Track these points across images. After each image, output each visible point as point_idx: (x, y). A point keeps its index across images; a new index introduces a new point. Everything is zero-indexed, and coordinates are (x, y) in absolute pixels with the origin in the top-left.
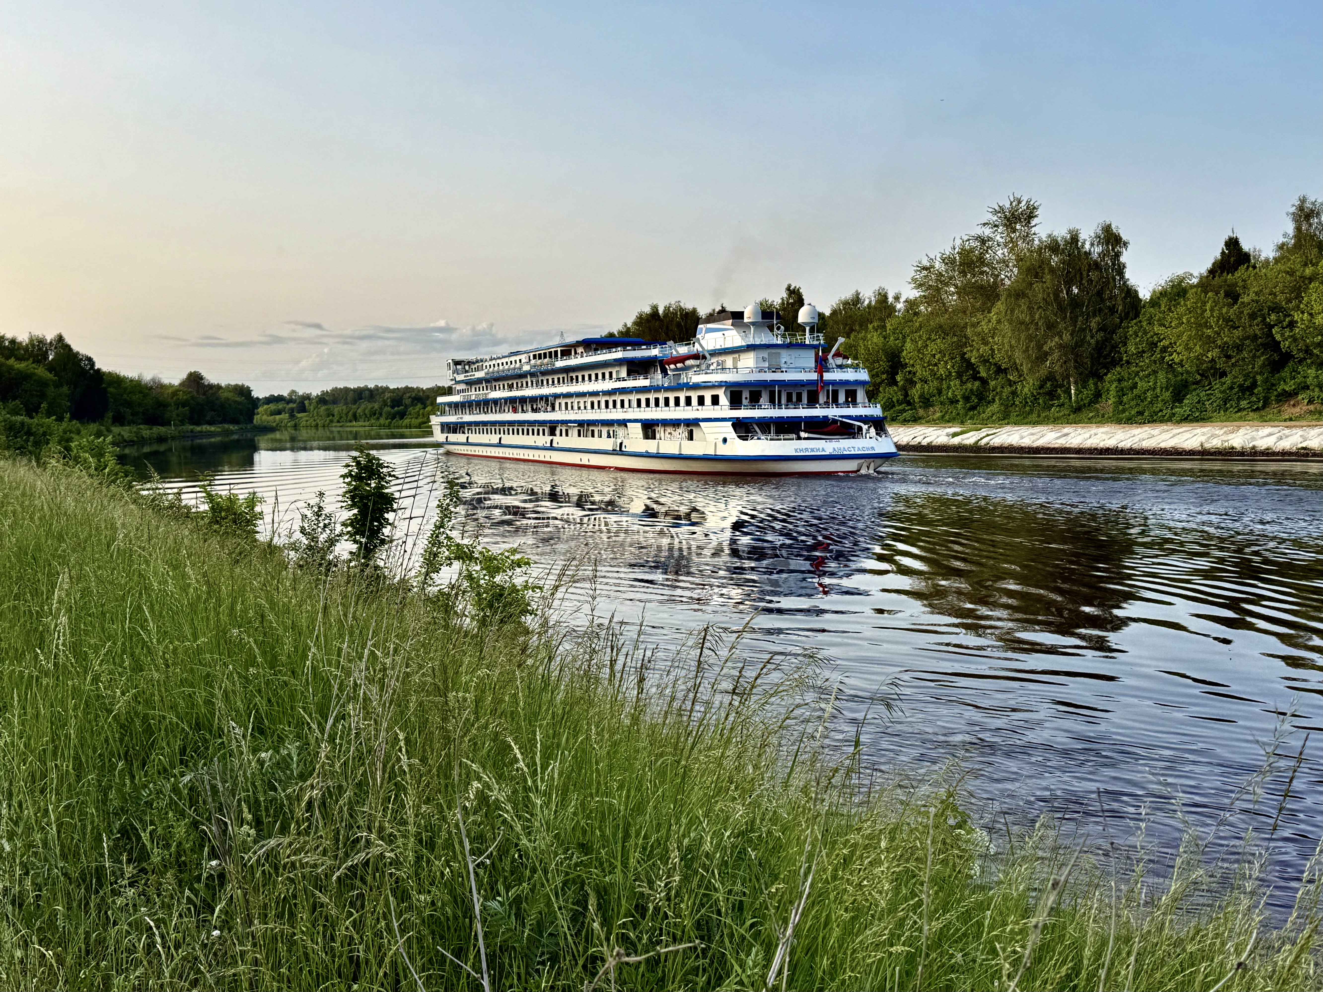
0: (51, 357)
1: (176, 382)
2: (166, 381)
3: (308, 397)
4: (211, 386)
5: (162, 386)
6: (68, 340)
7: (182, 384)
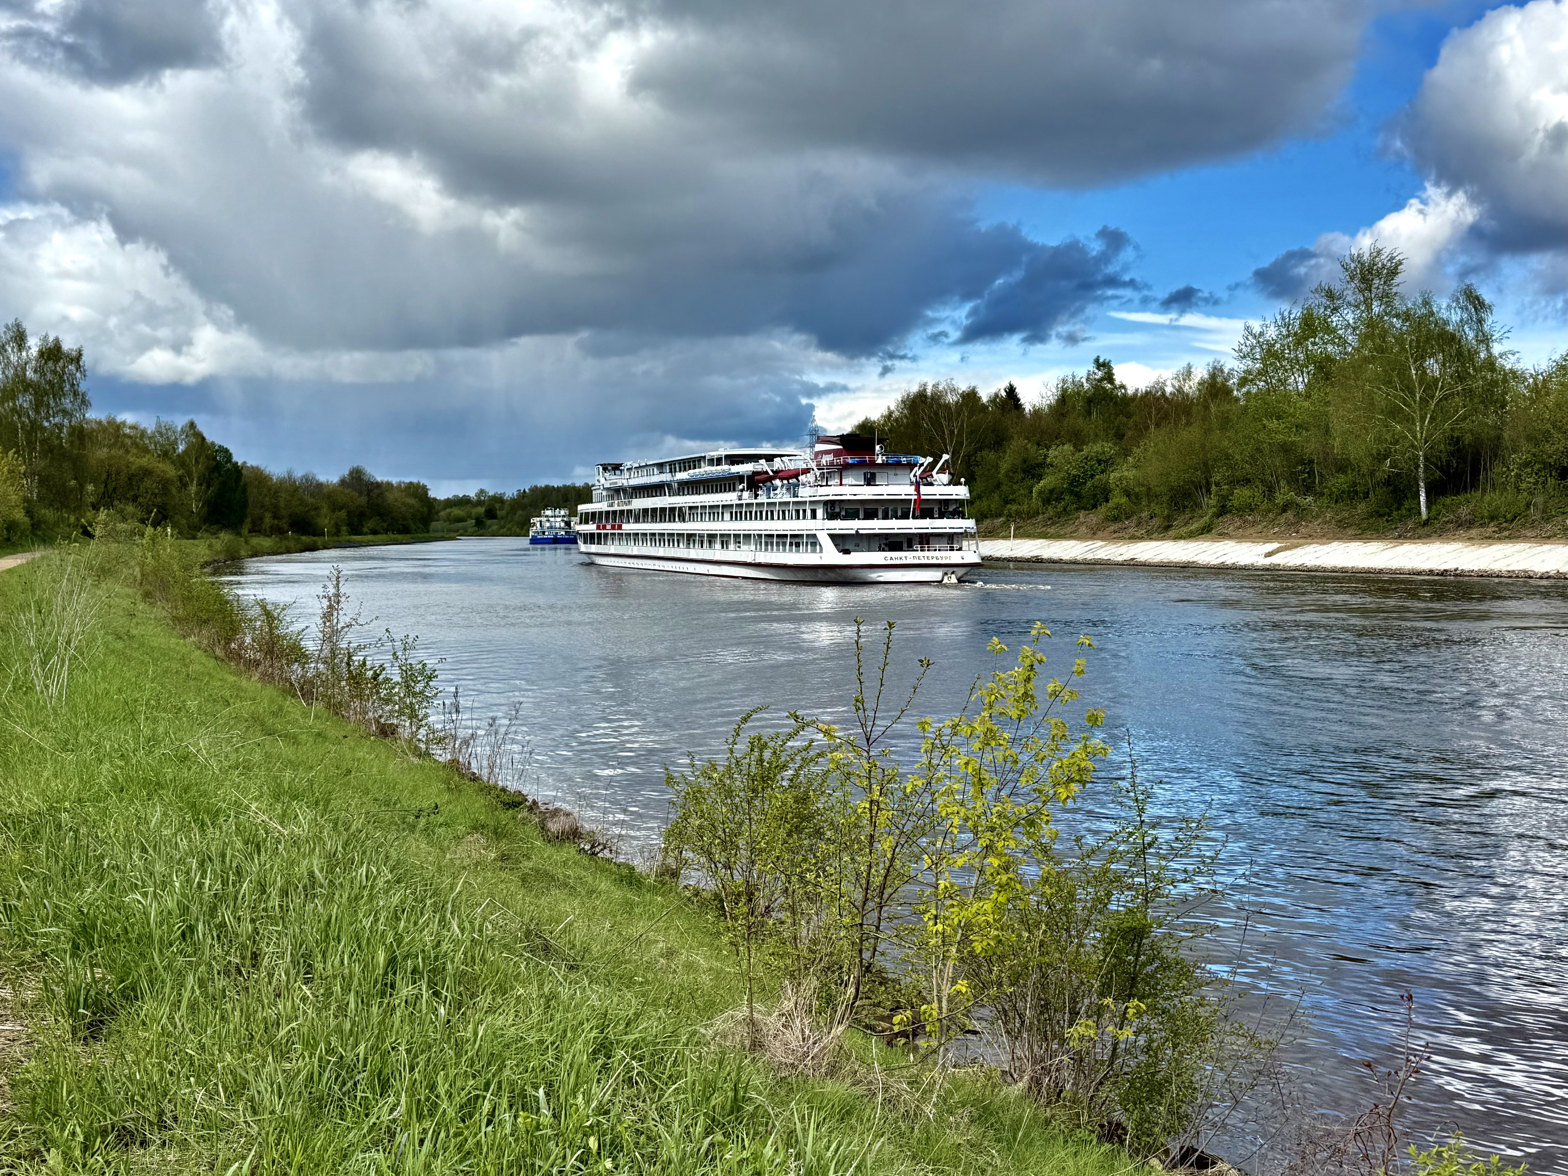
0: (181, 448)
1: (335, 479)
2: (322, 478)
3: (498, 500)
4: (378, 485)
5: (320, 485)
6: (201, 428)
7: (343, 482)
